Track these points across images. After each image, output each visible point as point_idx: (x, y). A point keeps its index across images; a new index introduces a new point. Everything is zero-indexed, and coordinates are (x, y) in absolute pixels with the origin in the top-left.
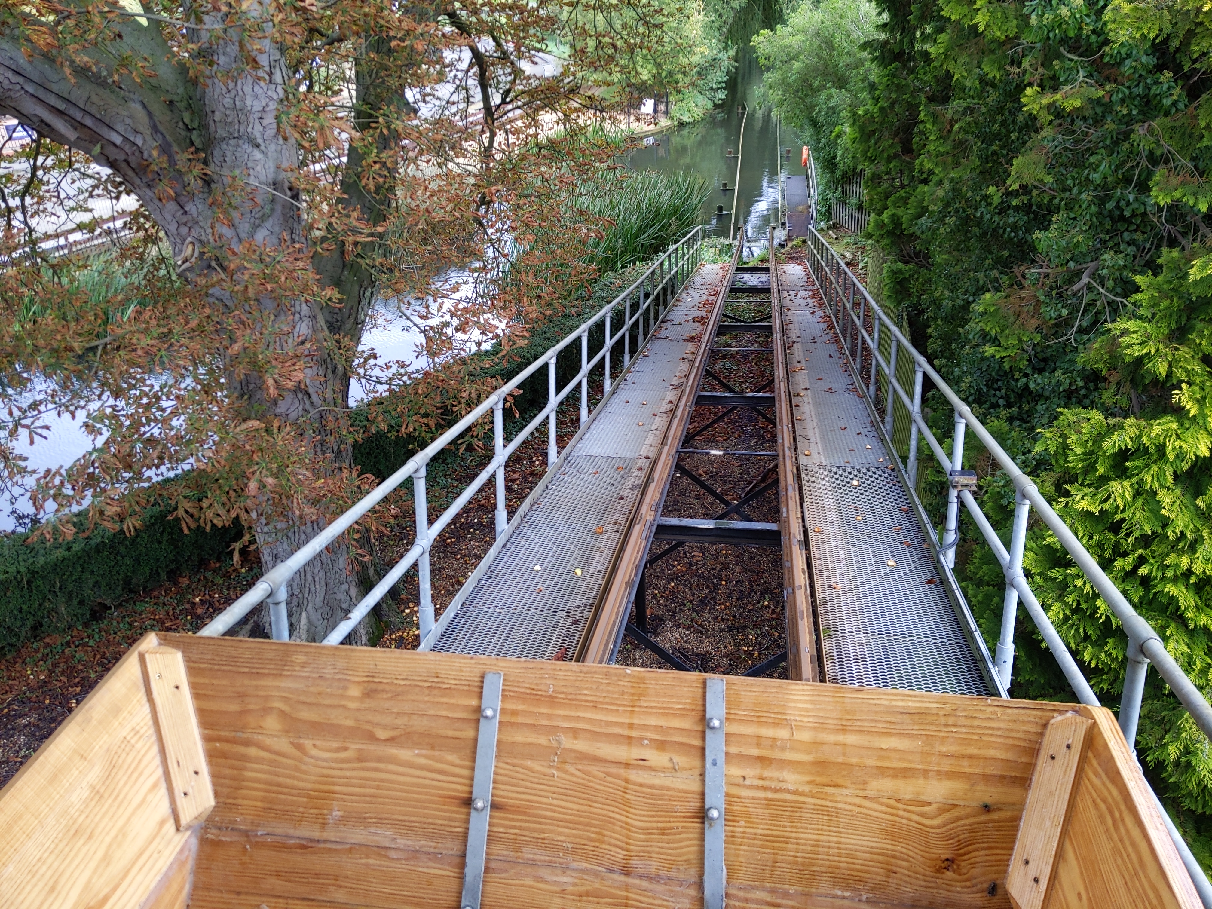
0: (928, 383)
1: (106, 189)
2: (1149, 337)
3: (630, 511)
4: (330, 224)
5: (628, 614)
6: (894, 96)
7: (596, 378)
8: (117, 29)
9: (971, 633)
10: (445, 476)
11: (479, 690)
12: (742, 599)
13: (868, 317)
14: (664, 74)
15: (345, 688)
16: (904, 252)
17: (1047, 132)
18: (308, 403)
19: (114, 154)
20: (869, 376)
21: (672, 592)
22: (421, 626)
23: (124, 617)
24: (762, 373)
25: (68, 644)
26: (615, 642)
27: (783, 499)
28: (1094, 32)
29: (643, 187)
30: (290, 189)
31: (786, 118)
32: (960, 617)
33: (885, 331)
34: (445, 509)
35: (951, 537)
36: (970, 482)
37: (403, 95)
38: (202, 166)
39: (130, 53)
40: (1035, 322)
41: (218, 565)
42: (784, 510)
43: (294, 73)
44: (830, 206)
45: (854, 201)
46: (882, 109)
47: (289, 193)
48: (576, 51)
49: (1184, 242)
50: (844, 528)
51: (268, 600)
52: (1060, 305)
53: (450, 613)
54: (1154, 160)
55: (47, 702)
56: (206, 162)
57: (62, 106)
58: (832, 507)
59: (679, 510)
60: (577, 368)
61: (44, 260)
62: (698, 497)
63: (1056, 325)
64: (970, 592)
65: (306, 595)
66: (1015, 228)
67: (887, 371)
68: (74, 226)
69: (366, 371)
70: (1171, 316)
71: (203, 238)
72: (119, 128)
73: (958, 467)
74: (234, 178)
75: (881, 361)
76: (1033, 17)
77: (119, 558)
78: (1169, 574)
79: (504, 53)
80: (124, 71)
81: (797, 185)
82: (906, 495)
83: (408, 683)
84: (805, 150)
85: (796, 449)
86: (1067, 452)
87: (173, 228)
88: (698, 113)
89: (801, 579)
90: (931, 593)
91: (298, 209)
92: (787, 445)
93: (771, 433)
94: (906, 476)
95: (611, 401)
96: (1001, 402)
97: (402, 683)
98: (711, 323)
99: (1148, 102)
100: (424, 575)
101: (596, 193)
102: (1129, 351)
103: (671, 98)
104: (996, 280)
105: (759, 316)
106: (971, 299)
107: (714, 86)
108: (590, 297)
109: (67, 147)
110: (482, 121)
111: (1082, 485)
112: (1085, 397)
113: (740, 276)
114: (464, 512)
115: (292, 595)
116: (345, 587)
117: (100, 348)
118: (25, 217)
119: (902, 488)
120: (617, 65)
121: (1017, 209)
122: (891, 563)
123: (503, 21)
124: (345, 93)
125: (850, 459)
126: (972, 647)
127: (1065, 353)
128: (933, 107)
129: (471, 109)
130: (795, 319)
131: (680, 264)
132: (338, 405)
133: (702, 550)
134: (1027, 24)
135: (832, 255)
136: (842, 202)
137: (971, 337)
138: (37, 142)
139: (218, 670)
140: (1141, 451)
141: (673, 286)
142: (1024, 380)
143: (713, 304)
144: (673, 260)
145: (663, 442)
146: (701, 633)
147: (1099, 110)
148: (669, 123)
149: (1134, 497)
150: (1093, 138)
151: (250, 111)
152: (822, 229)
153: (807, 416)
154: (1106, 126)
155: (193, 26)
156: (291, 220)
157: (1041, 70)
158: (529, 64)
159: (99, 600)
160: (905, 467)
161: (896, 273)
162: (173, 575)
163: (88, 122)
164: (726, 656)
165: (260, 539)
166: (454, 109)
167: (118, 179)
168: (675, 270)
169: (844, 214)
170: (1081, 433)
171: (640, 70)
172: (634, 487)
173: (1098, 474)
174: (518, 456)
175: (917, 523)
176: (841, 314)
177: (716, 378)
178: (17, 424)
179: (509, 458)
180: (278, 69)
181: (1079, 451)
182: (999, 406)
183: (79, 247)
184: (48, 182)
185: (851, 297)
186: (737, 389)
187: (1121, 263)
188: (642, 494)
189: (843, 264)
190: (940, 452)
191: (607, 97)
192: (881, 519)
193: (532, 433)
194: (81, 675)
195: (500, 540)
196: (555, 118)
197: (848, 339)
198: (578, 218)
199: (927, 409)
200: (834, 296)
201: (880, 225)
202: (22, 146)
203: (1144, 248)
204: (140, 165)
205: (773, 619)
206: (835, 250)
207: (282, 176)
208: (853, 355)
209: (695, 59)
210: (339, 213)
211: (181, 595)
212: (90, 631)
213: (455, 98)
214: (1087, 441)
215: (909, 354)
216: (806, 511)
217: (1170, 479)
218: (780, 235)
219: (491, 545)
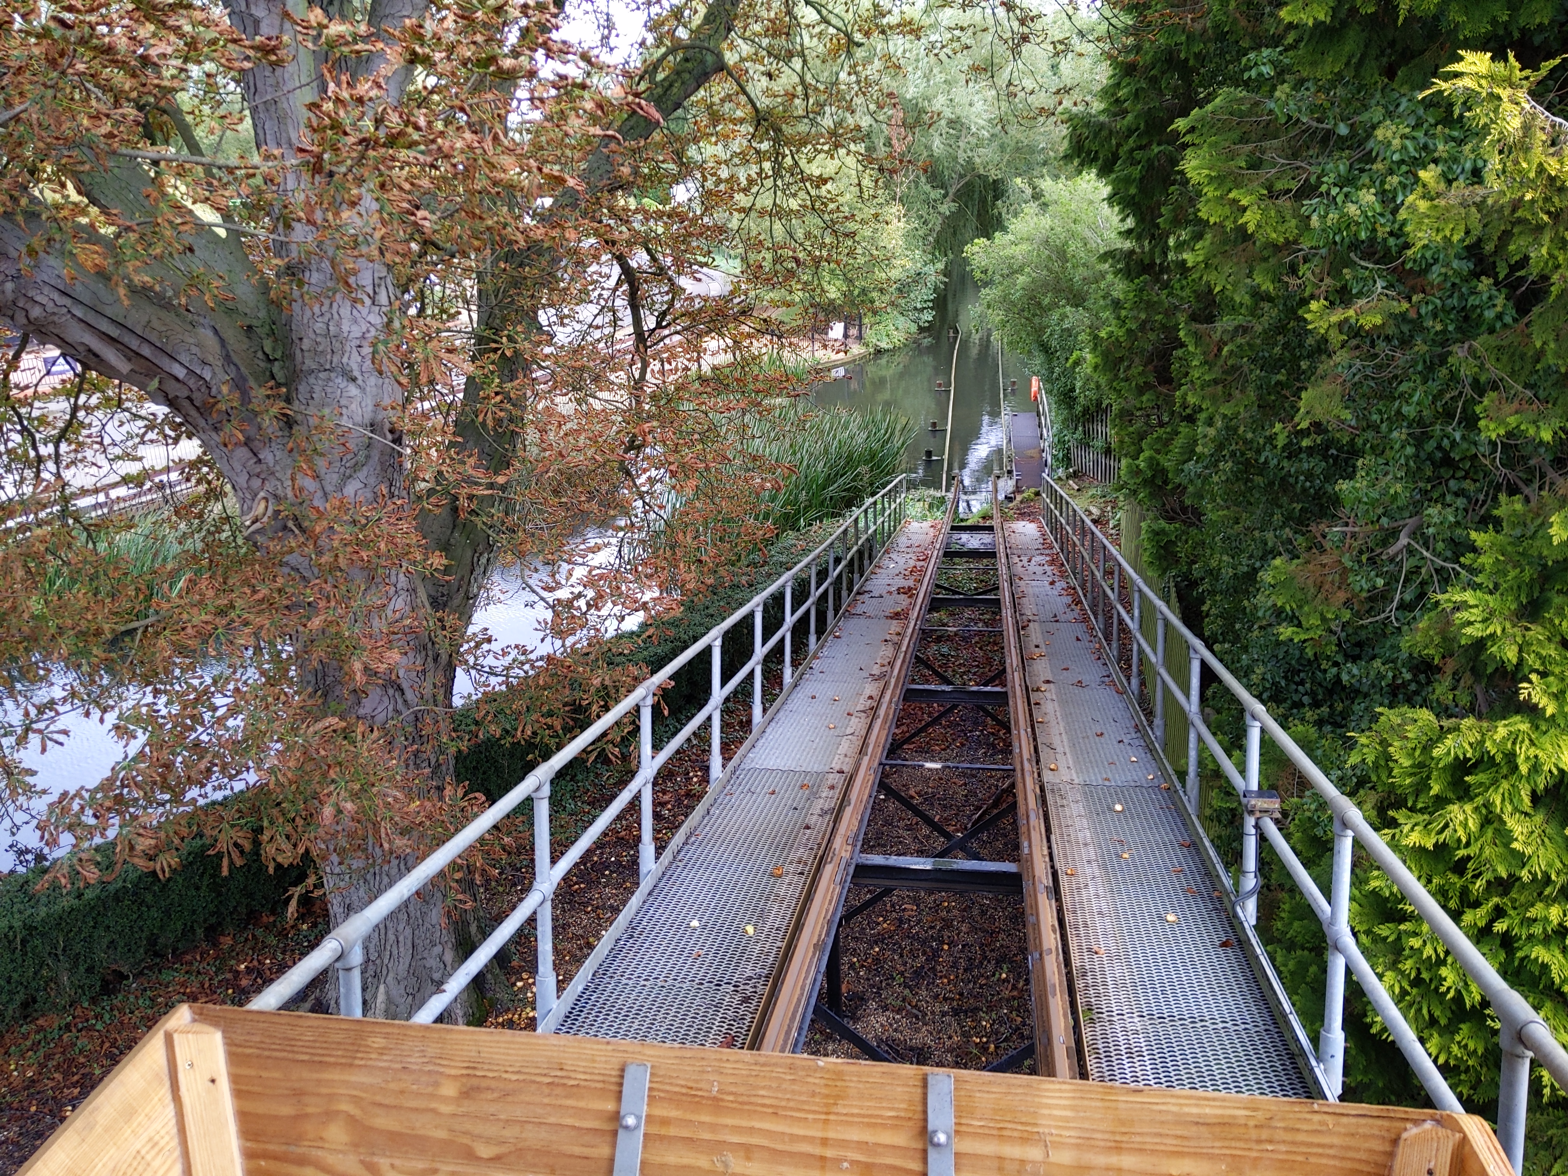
0: (1208, 676)
1: (162, 432)
2: (1492, 613)
3: (819, 845)
4: (440, 473)
5: (817, 988)
6: (1143, 316)
7: (772, 666)
8: (188, 240)
9: (1285, 1016)
10: (574, 798)
11: (615, 1088)
12: (971, 970)
13: (1125, 588)
14: (856, 292)
15: (436, 1084)
16: (1168, 507)
17: (1341, 357)
18: (400, 701)
19: (174, 390)
20: (1130, 666)
21: (877, 961)
22: (538, 1005)
23: (145, 990)
24: (989, 661)
25: (68, 1027)
26: (800, 1029)
27: (1023, 829)
28: (1391, 234)
29: (831, 428)
30: (392, 431)
31: (1010, 343)
32: (1268, 994)
33: (1147, 606)
34: (573, 843)
35: (1250, 882)
36: (1272, 806)
37: (535, 318)
38: (283, 404)
39: (202, 270)
40: (1342, 596)
41: (272, 919)
42: (1026, 844)
43: (403, 293)
44: (1069, 449)
45: (1099, 443)
46: (1129, 331)
47: (389, 436)
48: (749, 266)
49: (1527, 491)
50: (1106, 868)
51: (337, 965)
52: (1373, 573)
53: (577, 985)
54: (1480, 389)
55: (33, 1109)
56: (288, 400)
57: (114, 332)
58: (1089, 840)
59: (884, 846)
60: (748, 653)
61: (77, 520)
62: (909, 828)
63: (1370, 599)
64: (1279, 959)
65: (386, 961)
66: (1310, 475)
67: (1153, 659)
68: (118, 479)
69: (476, 659)
70: (1519, 587)
71: (280, 492)
72: (184, 358)
73: (1254, 786)
74: (322, 418)
75: (1145, 645)
76: (1315, 217)
77: (144, 909)
78: (1537, 930)
79: (661, 269)
80: (194, 292)
81: (1025, 424)
82: (1186, 823)
83: (521, 1077)
84: (1035, 383)
85: (1038, 762)
86: (1391, 764)
87: (242, 480)
88: (899, 337)
89: (1050, 939)
90: (1226, 960)
91: (400, 455)
92: (1026, 755)
93: (1004, 740)
94: (1185, 799)
95: (792, 697)
96: (1306, 700)
97: (514, 1077)
98: (921, 595)
99: (1466, 318)
100: (543, 932)
101: (772, 435)
102: (1468, 630)
103: (866, 321)
104: (1290, 541)
105: (982, 587)
106: (1258, 564)
107: (919, 306)
108: (765, 563)
109: (117, 382)
110: (632, 349)
111: (1412, 809)
112: (1416, 693)
113: (956, 536)
114: (598, 848)
115: (367, 961)
116: (438, 949)
117: (140, 632)
118: (58, 468)
119: (1180, 815)
120: (799, 281)
121: (1310, 451)
122: (1171, 918)
123: (660, 230)
124: (464, 317)
125: (1110, 776)
126: (1287, 1036)
127: (1384, 635)
128: (1195, 326)
129: (619, 335)
130: (1029, 591)
131: (879, 522)
132: (440, 703)
133: (916, 901)
134: (1308, 227)
135: (1074, 511)
136: (1085, 444)
137: (1260, 614)
138: (82, 377)
139: (268, 1057)
140: (1484, 762)
141: (871, 549)
142: (1334, 670)
143: (923, 571)
144: (870, 516)
145: (862, 751)
146: (917, 1017)
147: (1405, 328)
148: (863, 350)
149: (1482, 826)
150: (1400, 362)
151: (346, 339)
152: (1060, 479)
153: (1051, 718)
154: (1416, 348)
155: (282, 238)
156: (391, 469)
157: (1328, 281)
158: (691, 281)
159: (114, 967)
160: (1184, 786)
161: (1158, 534)
162: (213, 933)
163: (146, 351)
164: (950, 1050)
165: (329, 883)
166: (597, 334)
167: (178, 420)
168: (873, 528)
169: (1088, 459)
170: (1406, 738)
171: (826, 286)
172: (823, 813)
173: (1432, 793)
174: (670, 771)
175: (1203, 862)
176: (1089, 585)
177: (929, 667)
178: (27, 729)
179: (658, 773)
180: (383, 288)
181: (1406, 763)
182: (1303, 705)
183: (122, 505)
184: (90, 425)
185: (1101, 563)
186: (958, 681)
187: (1452, 519)
188: (835, 822)
189: (1088, 521)
190: (1228, 766)
191: (786, 319)
192: (1155, 858)
193: (689, 740)
194: (82, 1071)
195: (646, 885)
196: (723, 345)
197: (1100, 617)
198: (751, 465)
199: (1208, 710)
200: (1079, 562)
201: (1136, 472)
202: (63, 382)
203: (1477, 501)
204: (204, 403)
205: (1014, 998)
206: (1078, 505)
207: (381, 415)
208: (1108, 637)
209: (895, 274)
210: (452, 459)
211: (222, 959)
212: (99, 1010)
213: (599, 321)
214: (1414, 749)
215: (1181, 636)
216: (1054, 846)
217: (1527, 800)
218: (1006, 485)
219: (633, 893)
